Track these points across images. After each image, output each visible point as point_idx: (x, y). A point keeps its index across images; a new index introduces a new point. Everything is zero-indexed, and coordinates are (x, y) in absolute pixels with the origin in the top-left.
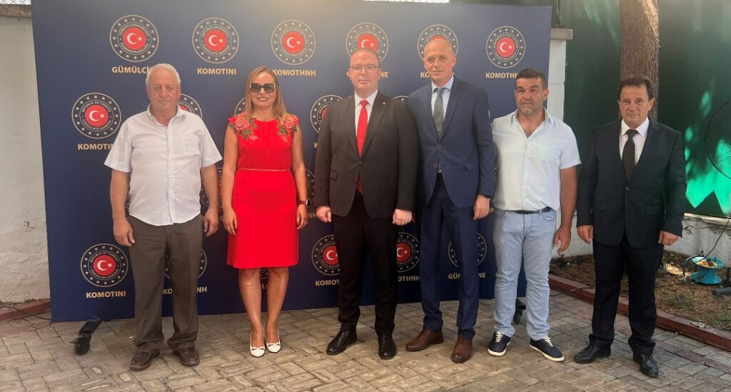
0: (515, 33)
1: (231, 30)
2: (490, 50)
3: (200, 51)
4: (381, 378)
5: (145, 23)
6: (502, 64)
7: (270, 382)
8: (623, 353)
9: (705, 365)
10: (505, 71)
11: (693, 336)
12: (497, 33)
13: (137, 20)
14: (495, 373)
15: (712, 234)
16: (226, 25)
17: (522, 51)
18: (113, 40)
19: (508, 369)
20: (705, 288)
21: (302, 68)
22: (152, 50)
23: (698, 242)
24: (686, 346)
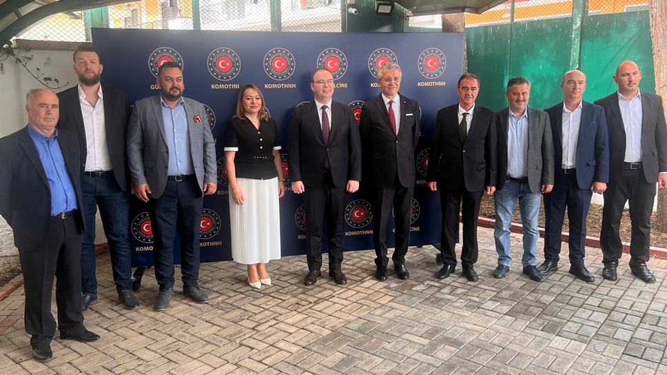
0: (439, 53)
1: (235, 57)
2: (420, 66)
5: (173, 53)
6: (429, 76)
10: (432, 81)
12: (425, 53)
13: (168, 50)
16: (231, 53)
17: (444, 66)
18: (151, 66)
21: (286, 82)
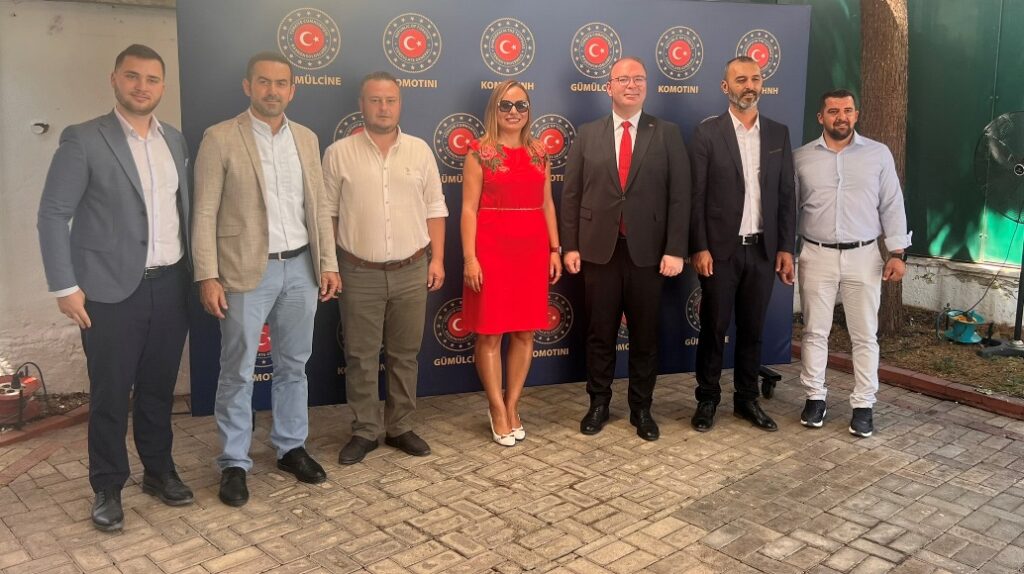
0: (769, 38)
1: (432, 31)
3: (393, 56)
4: (648, 469)
5: (323, 18)
7: (514, 480)
8: (910, 428)
9: (1007, 437)
11: (978, 406)
12: (749, 37)
13: (314, 14)
14: (779, 458)
15: (958, 282)
16: (425, 23)
17: (776, 60)
18: (281, 40)
19: (792, 452)
20: (964, 348)
22: (331, 54)
23: (941, 294)
24: (975, 417)
